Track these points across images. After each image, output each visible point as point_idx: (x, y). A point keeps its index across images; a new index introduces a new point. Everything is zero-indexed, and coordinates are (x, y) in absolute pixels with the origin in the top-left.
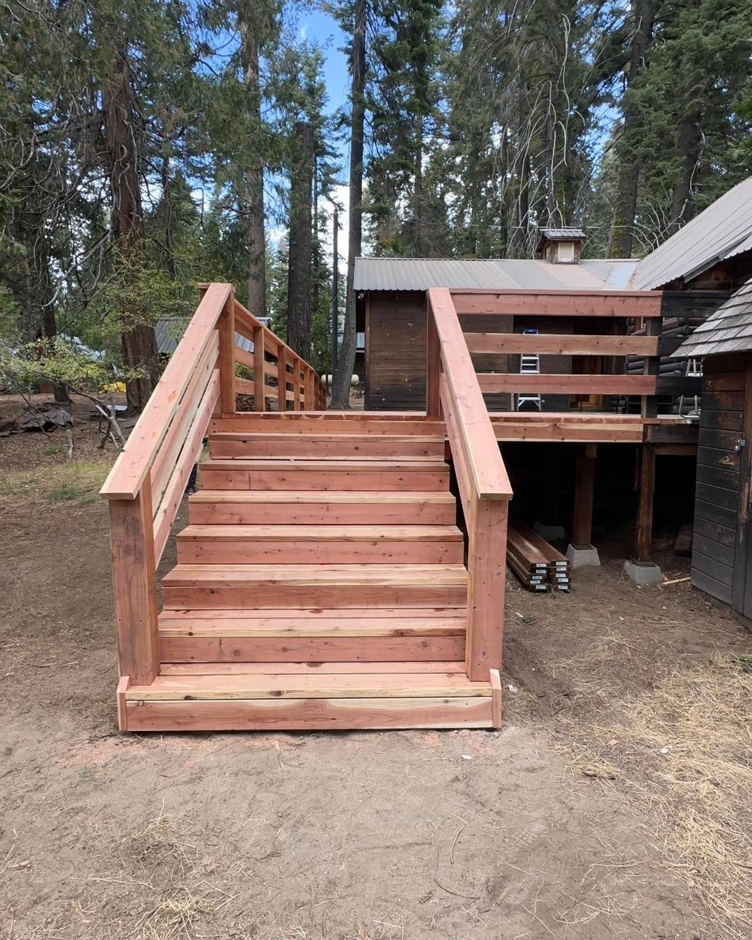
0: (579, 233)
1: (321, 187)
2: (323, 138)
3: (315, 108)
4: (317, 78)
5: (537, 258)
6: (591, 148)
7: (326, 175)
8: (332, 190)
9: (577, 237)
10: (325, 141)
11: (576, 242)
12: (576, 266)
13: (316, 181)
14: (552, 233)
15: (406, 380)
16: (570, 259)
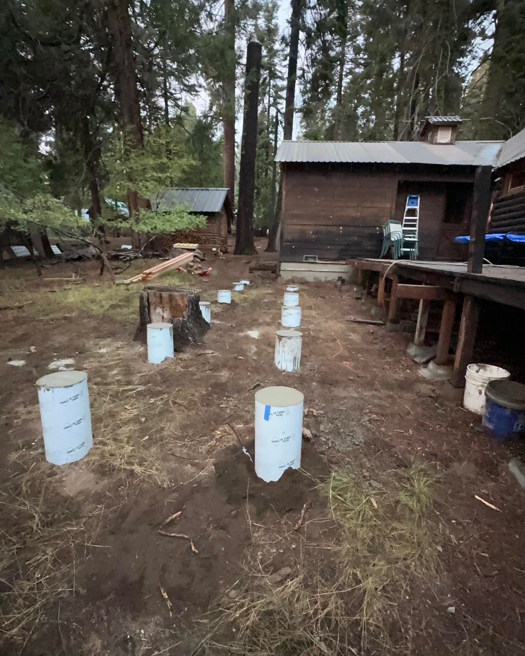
0: (458, 119)
1: (273, 101)
2: (275, 65)
3: (271, 44)
4: (274, 21)
5: (421, 140)
6: (466, 67)
7: (276, 92)
8: (279, 103)
9: (455, 122)
10: (276, 67)
11: (453, 126)
12: (451, 146)
13: (270, 97)
14: (433, 119)
15: (311, 233)
16: (447, 140)
